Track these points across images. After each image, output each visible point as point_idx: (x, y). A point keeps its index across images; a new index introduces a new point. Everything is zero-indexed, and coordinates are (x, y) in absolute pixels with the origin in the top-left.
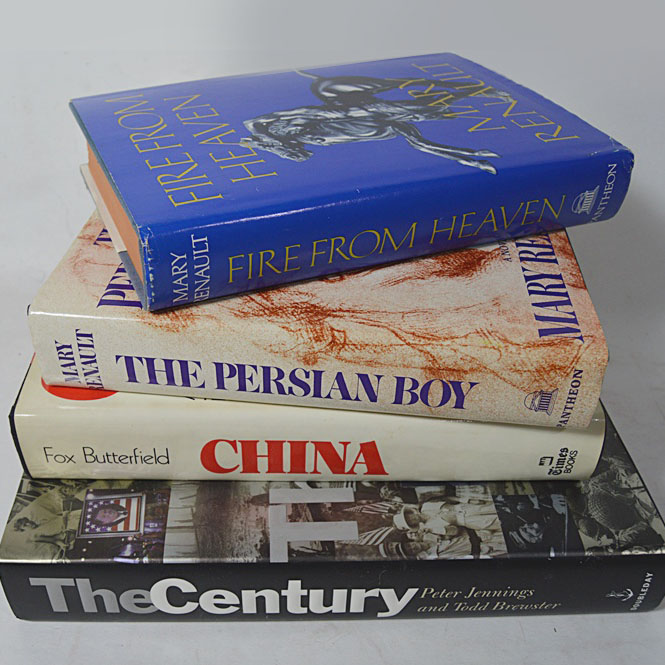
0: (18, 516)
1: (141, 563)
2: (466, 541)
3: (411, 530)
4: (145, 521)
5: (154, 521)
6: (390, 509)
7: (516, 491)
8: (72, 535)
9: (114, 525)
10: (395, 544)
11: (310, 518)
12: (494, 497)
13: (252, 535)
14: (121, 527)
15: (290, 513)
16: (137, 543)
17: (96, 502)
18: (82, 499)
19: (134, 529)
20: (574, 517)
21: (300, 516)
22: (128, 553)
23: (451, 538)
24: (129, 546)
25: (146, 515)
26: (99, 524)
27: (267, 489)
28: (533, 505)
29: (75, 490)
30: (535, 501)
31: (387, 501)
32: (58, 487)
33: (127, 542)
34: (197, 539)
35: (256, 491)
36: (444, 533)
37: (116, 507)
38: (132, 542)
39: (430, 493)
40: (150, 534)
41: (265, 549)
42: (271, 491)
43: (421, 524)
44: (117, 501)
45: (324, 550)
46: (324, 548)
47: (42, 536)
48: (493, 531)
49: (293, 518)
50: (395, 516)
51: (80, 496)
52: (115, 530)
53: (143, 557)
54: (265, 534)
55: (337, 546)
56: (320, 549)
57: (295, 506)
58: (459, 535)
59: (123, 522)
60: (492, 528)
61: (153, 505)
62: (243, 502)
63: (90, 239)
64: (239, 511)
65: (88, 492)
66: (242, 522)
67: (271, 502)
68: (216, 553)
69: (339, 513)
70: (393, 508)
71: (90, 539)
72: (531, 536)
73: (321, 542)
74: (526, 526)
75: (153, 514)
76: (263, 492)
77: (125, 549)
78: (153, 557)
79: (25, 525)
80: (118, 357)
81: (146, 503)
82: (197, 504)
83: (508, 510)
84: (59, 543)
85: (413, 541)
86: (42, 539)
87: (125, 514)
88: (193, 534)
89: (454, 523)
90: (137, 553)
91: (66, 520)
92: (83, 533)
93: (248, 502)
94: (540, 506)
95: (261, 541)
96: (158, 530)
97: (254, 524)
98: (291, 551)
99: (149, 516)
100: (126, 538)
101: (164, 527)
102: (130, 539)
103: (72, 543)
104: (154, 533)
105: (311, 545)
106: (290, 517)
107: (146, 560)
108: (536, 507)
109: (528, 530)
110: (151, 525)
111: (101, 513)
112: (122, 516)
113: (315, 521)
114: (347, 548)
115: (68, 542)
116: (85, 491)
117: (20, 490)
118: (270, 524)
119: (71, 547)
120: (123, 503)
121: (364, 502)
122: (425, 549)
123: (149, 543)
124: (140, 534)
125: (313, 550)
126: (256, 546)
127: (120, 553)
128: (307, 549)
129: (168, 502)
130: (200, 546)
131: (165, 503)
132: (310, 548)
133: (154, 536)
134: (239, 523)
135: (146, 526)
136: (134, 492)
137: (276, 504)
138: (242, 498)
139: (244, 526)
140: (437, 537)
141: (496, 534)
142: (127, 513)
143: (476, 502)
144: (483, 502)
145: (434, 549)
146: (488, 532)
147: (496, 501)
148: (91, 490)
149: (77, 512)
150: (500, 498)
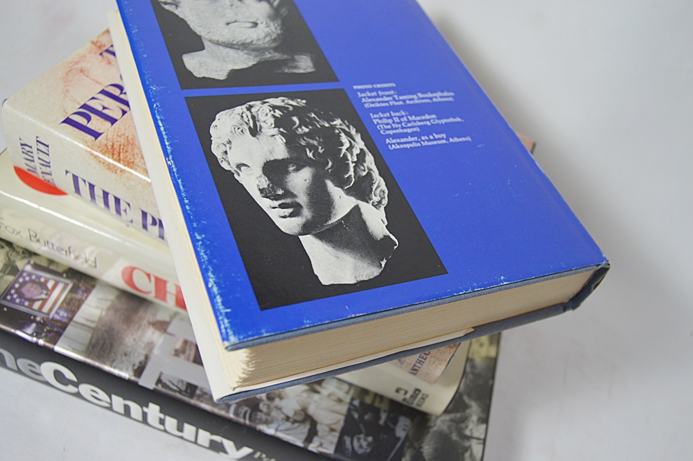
1: (36, 344)
2: (305, 429)
3: (266, 402)
4: (58, 309)
5: (66, 311)
7: (373, 402)
9: (32, 301)
10: (245, 408)
12: (353, 399)
13: (136, 354)
14: (37, 305)
16: (42, 325)
17: (30, 275)
18: (20, 268)
20: (407, 444)
21: (184, 354)
22: (30, 330)
23: (295, 421)
24: (34, 325)
25: (62, 303)
26: (21, 295)
28: (380, 420)
29: (19, 257)
30: (383, 416)
32: (7, 249)
33: (34, 321)
34: (91, 340)
35: (162, 316)
36: (291, 415)
37: (43, 286)
38: (38, 323)
40: (57, 321)
41: (139, 371)
42: (174, 321)
43: (277, 399)
44: (47, 281)
45: (186, 391)
46: (186, 389)
48: (332, 430)
51: (21, 264)
52: (30, 307)
53: (39, 338)
54: (147, 358)
55: (197, 392)
56: (183, 389)
57: (186, 342)
58: (303, 422)
59: (41, 302)
60: (334, 427)
61: (73, 295)
62: (146, 321)
63: (100, 47)
64: (138, 328)
65: (29, 263)
66: (134, 340)
67: (168, 331)
68: (99, 358)
71: (6, 307)
72: (361, 447)
73: (188, 383)
74: (362, 436)
75: (68, 304)
76: (167, 319)
77: (29, 326)
78: (48, 342)
80: (67, 172)
81: (69, 292)
82: (109, 309)
83: (356, 416)
85: (261, 411)
87: (46, 294)
88: (90, 335)
89: (304, 410)
90: (38, 334)
92: (5, 298)
93: (149, 323)
94: (385, 422)
95: (140, 363)
96: (65, 320)
97: (143, 345)
98: (159, 381)
99: (65, 305)
100: (35, 317)
101: (71, 319)
102: (38, 319)
104: (60, 321)
105: (178, 382)
106: (176, 350)
107: (41, 342)
108: (382, 422)
109: (362, 441)
110: (62, 313)
111: (29, 286)
112: (43, 296)
113: (193, 362)
114: (206, 396)
116: (26, 261)
118: (155, 351)
120: (50, 285)
122: (267, 423)
123: (51, 329)
124: (48, 318)
125: (177, 387)
126: (134, 365)
127: (23, 328)
128: (173, 384)
129: (86, 298)
130: (90, 347)
131: (84, 298)
132: (176, 383)
133: (59, 324)
134: (132, 341)
135: (57, 313)
136: (65, 278)
137: (171, 334)
138: (147, 318)
139: (134, 343)
140: (283, 416)
141: (334, 433)
142: (49, 295)
143: (335, 398)
144: (340, 401)
145: (274, 425)
146: (327, 429)
147: (351, 404)
148: (32, 262)
149: (10, 278)
150: (356, 403)
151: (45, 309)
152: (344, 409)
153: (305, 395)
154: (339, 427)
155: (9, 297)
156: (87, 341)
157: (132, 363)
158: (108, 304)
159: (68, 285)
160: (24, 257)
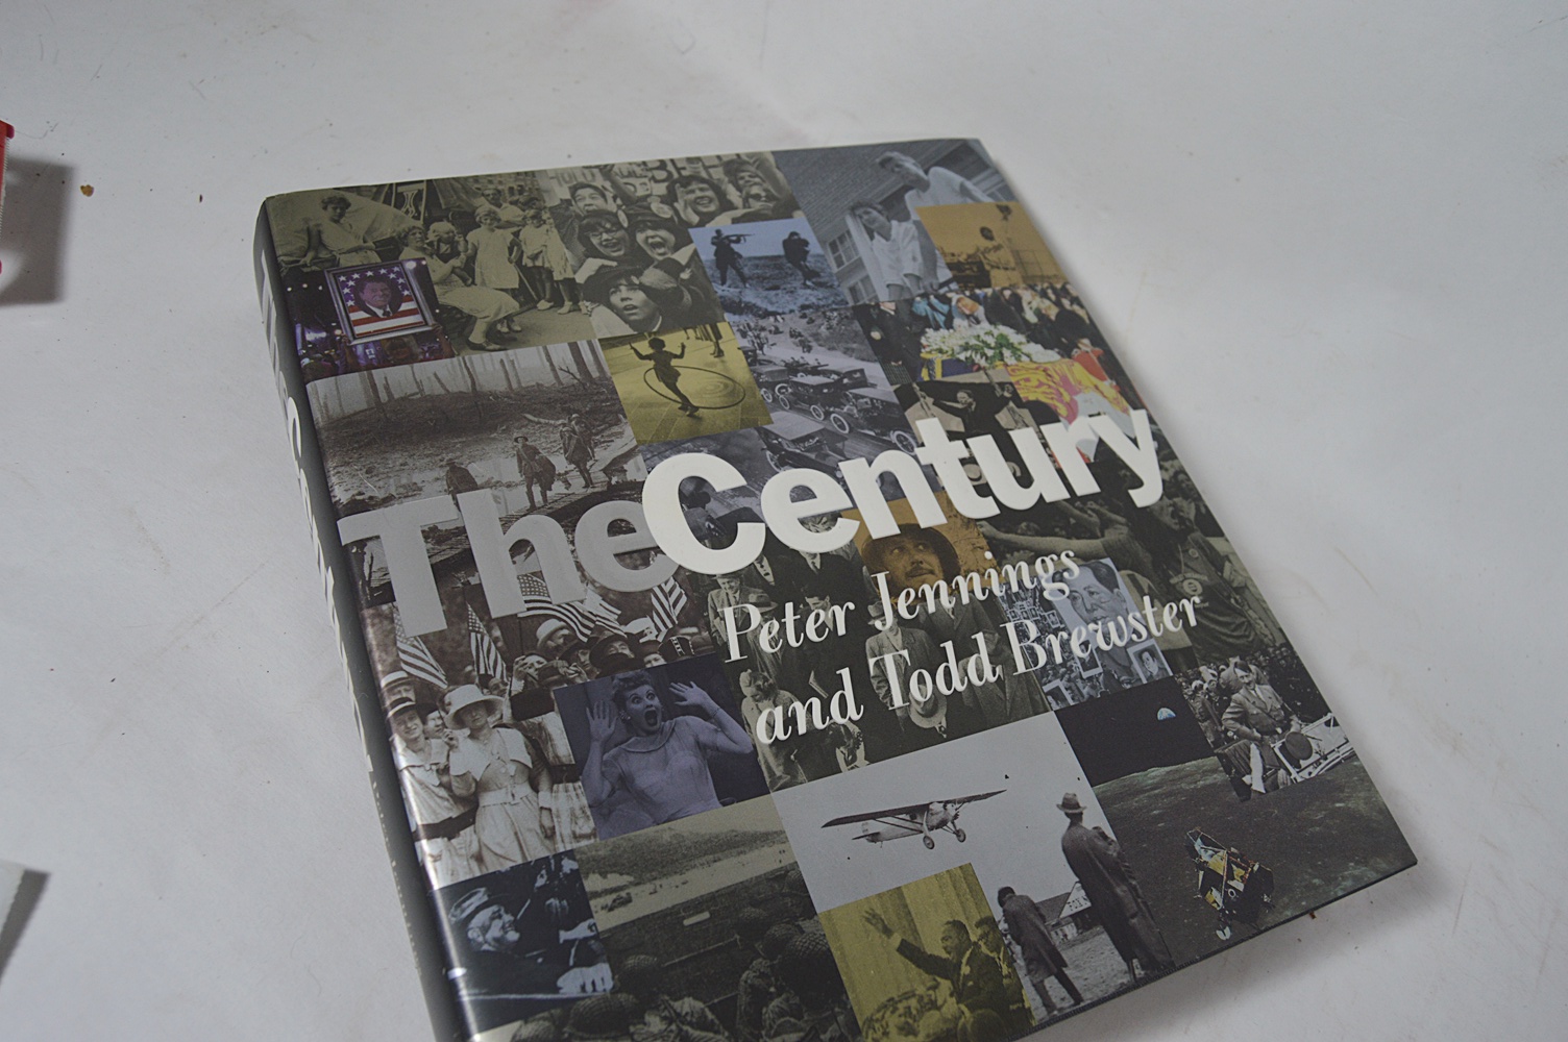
0: (350, 197)
2: (447, 811)
3: (448, 718)
4: (374, 342)
5: (379, 352)
6: (491, 677)
7: (596, 895)
8: (327, 265)
9: (361, 307)
10: (411, 695)
11: (438, 559)
12: (570, 854)
13: (381, 483)
14: (358, 315)
15: (442, 527)
16: (331, 341)
17: (401, 274)
18: (402, 257)
19: (357, 332)
20: (557, 1012)
21: (439, 542)
22: (310, 336)
23: (447, 787)
24: (324, 335)
25: (389, 340)
26: (358, 289)
27: (490, 485)
28: (568, 929)
30: (581, 931)
31: (509, 669)
33: (330, 330)
34: (356, 414)
36: (453, 772)
37: (397, 300)
38: (332, 336)
39: (549, 738)
40: (353, 354)
41: (358, 506)
42: (487, 492)
43: (467, 732)
44: (408, 299)
45: (373, 589)
46: (377, 589)
47: (319, 232)
49: (432, 534)
50: (474, 687)
52: (349, 310)
54: (387, 501)
55: (385, 607)
56: (374, 584)
57: (461, 531)
58: (457, 800)
59: (367, 316)
60: (487, 856)
61: (412, 343)
62: (451, 456)
64: (429, 456)
65: (418, 260)
66: (404, 464)
67: (458, 496)
69: (459, 599)
70: (493, 682)
71: (326, 287)
72: (485, 929)
73: (390, 583)
74: (508, 918)
75: (393, 348)
76: (479, 481)
77: (317, 331)
79: (335, 209)
81: (413, 334)
82: (429, 398)
83: (540, 882)
84: (310, 255)
85: (424, 722)
86: (314, 233)
87: (385, 313)
88: (365, 406)
89: (481, 786)
91: (357, 250)
92: (336, 276)
93: (451, 463)
94: (569, 942)
95: (371, 498)
96: (362, 362)
97: (404, 481)
98: (361, 543)
99: (388, 344)
100: (339, 327)
101: (370, 367)
102: (338, 332)
103: (314, 268)
104: (355, 357)
105: (380, 569)
106: (434, 528)
107: (305, 363)
108: (564, 935)
109: (497, 924)
110: (372, 351)
111: (379, 285)
112: (380, 313)
113: (432, 565)
114: (388, 622)
115: (315, 264)
116: (420, 255)
117: (398, 184)
118: (409, 503)
119: (305, 270)
120: (404, 307)
121: (497, 633)
122: (411, 744)
123: (335, 357)
124: (350, 342)
125: (370, 576)
126: (360, 494)
127: (309, 328)
128: (371, 566)
129: (424, 360)
130: (345, 421)
131: (421, 357)
132: (374, 569)
133: (349, 360)
134: (399, 462)
135: (366, 346)
136: (434, 314)
137: (457, 505)
138: (458, 454)
139: (397, 468)
140: (443, 761)
141: (474, 864)
142: (387, 316)
143: (547, 823)
144: (549, 834)
145: (416, 759)
146: (475, 848)
147: (559, 857)
148: (424, 263)
149: (375, 258)
150: (568, 865)
151: (358, 330)
152: (538, 850)
153: (512, 769)
154: (493, 866)
155: (343, 278)
156: (348, 410)
157: (363, 489)
158: (438, 392)
159: (427, 324)
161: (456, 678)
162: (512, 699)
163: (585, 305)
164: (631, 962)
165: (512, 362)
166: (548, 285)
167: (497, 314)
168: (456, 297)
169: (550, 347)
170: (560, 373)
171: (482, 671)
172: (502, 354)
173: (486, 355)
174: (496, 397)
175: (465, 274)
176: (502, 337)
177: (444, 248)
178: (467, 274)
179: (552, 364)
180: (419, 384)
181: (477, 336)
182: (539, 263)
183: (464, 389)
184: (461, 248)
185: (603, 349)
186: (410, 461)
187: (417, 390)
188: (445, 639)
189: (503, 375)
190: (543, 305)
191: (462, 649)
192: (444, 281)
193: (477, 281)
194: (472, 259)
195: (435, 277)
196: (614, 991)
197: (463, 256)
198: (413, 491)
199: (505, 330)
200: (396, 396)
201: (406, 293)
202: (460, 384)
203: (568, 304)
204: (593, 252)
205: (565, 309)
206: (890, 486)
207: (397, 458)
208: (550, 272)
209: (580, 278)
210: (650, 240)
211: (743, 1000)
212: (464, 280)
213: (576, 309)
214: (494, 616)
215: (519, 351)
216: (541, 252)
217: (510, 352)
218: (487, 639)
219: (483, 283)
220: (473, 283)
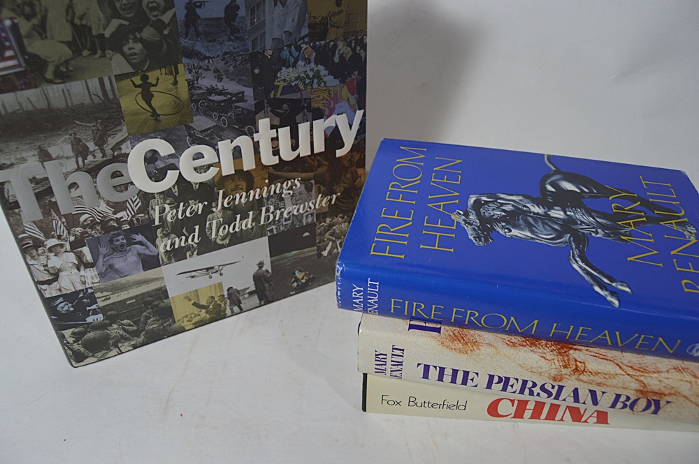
2: (47, 277)
3: (46, 250)
7: (99, 298)
10: (31, 242)
11: (37, 191)
12: (91, 288)
13: (7, 157)
15: (37, 177)
21: (36, 184)
27: (57, 158)
28: (90, 307)
30: (94, 307)
31: (69, 233)
36: (49, 266)
39: (84, 255)
42: (57, 161)
43: (54, 254)
44: (10, 48)
46: (12, 203)
48: (60, 290)
50: (55, 239)
51: (6, 13)
54: (12, 165)
55: (16, 210)
56: (10, 201)
57: (47, 179)
58: (51, 274)
60: (62, 289)
61: (14, 79)
62: (39, 144)
64: (28, 144)
65: (11, 19)
66: (17, 148)
67: (45, 163)
69: (48, 207)
70: (62, 237)
72: (63, 308)
73: (17, 201)
74: (70, 305)
76: (54, 156)
81: (15, 73)
82: (26, 112)
83: (80, 296)
85: (37, 251)
89: (60, 270)
93: (40, 147)
94: (90, 310)
95: (4, 164)
97: (18, 156)
105: (12, 195)
106: (34, 178)
108: (88, 308)
109: (67, 306)
113: (35, 194)
114: (18, 216)
118: (22, 166)
120: (9, 53)
121: (64, 220)
122: (33, 257)
125: (8, 197)
128: (8, 194)
129: (22, 89)
131: (20, 88)
134: (15, 146)
136: (25, 59)
137: (44, 167)
138: (43, 143)
139: (15, 150)
140: (45, 263)
141: (58, 292)
143: (83, 280)
144: (84, 283)
145: (35, 262)
146: (58, 287)
147: (87, 289)
148: (16, 21)
150: (90, 291)
152: (80, 287)
153: (71, 265)
154: (64, 292)
158: (31, 108)
159: (20, 66)
160: (14, 10)
161: (48, 237)
162: (70, 243)
163: (109, 52)
164: (109, 313)
165: (68, 90)
166: (89, 39)
167: (60, 60)
168: (36, 47)
169: (88, 81)
170: (93, 96)
171: (58, 234)
172: (62, 86)
173: (55, 86)
174: (61, 112)
175: (40, 30)
176: (63, 76)
177: (27, 9)
178: (41, 30)
179: (89, 92)
180: (20, 104)
181: (49, 74)
182: (84, 22)
183: (44, 107)
184: (37, 10)
185: (116, 82)
186: (20, 146)
187: (19, 108)
188: (43, 223)
189: (63, 98)
190: (86, 53)
191: (50, 226)
192: (29, 36)
193: (48, 36)
194: (44, 19)
195: (23, 32)
196: (103, 320)
197: (39, 16)
198: (24, 160)
199: (64, 70)
200: (9, 111)
201: (7, 44)
202: (42, 105)
203: (99, 52)
204: (116, 14)
205: (97, 56)
206: (237, 153)
207: (13, 145)
208: (90, 29)
209: (107, 33)
210: (150, 5)
211: (142, 319)
212: (40, 35)
213: (104, 56)
214: (62, 214)
215: (72, 83)
216: (85, 14)
217: (68, 84)
218: (60, 222)
219: (52, 38)
220: (46, 37)
